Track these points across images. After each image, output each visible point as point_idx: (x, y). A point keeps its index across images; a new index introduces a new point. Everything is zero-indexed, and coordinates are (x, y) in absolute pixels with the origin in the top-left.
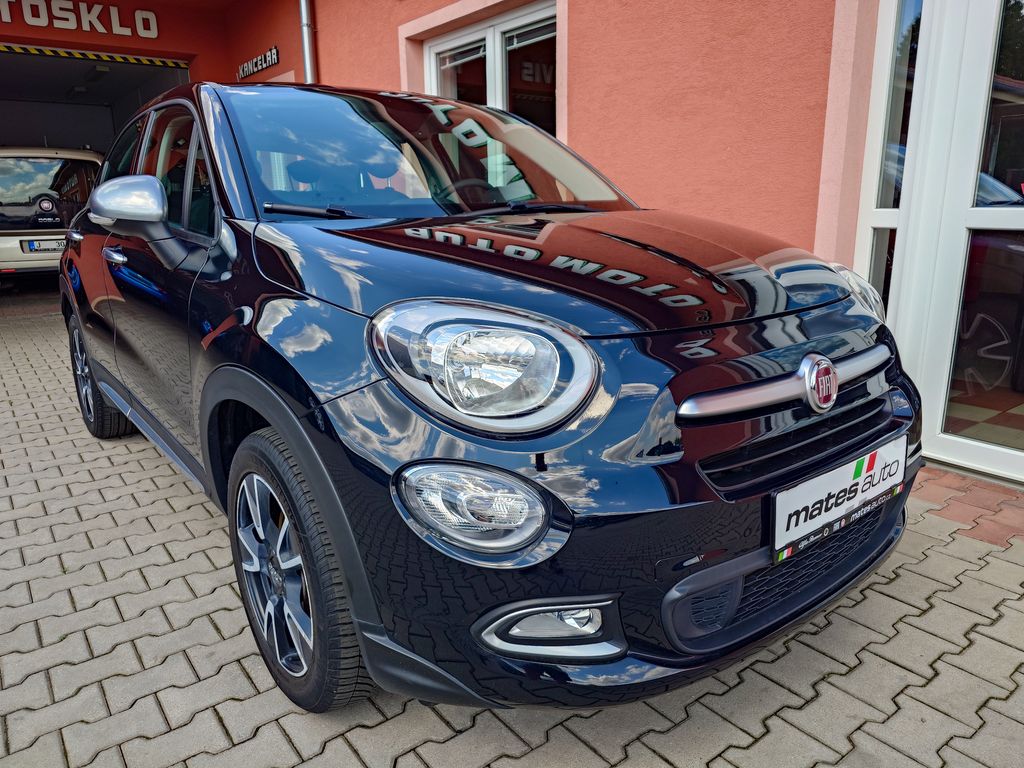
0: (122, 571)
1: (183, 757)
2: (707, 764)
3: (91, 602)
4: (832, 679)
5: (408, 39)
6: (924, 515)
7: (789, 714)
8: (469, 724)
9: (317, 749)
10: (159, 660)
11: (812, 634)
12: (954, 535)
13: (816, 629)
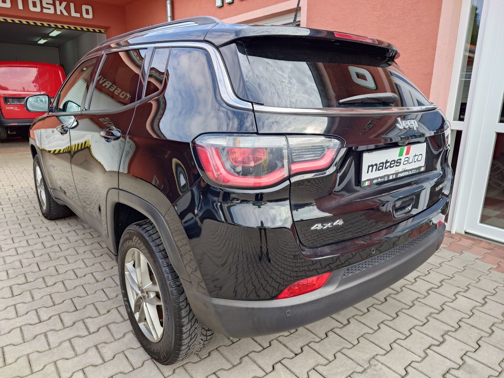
2: (405, 369)
6: (475, 261)
7: (434, 348)
8: (300, 351)
9: (238, 361)
11: (437, 314)
12: (490, 270)
13: (437, 312)
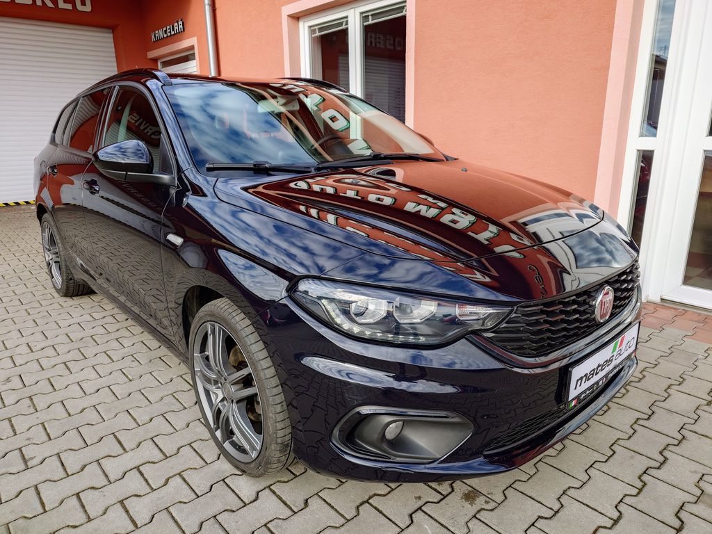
0: (161, 395)
1: (265, 522)
2: (616, 507)
3: (148, 419)
4: (671, 448)
5: (288, 16)
6: (684, 339)
8: (450, 490)
9: (354, 513)
10: (216, 458)
12: (708, 352)
13: (646, 416)
